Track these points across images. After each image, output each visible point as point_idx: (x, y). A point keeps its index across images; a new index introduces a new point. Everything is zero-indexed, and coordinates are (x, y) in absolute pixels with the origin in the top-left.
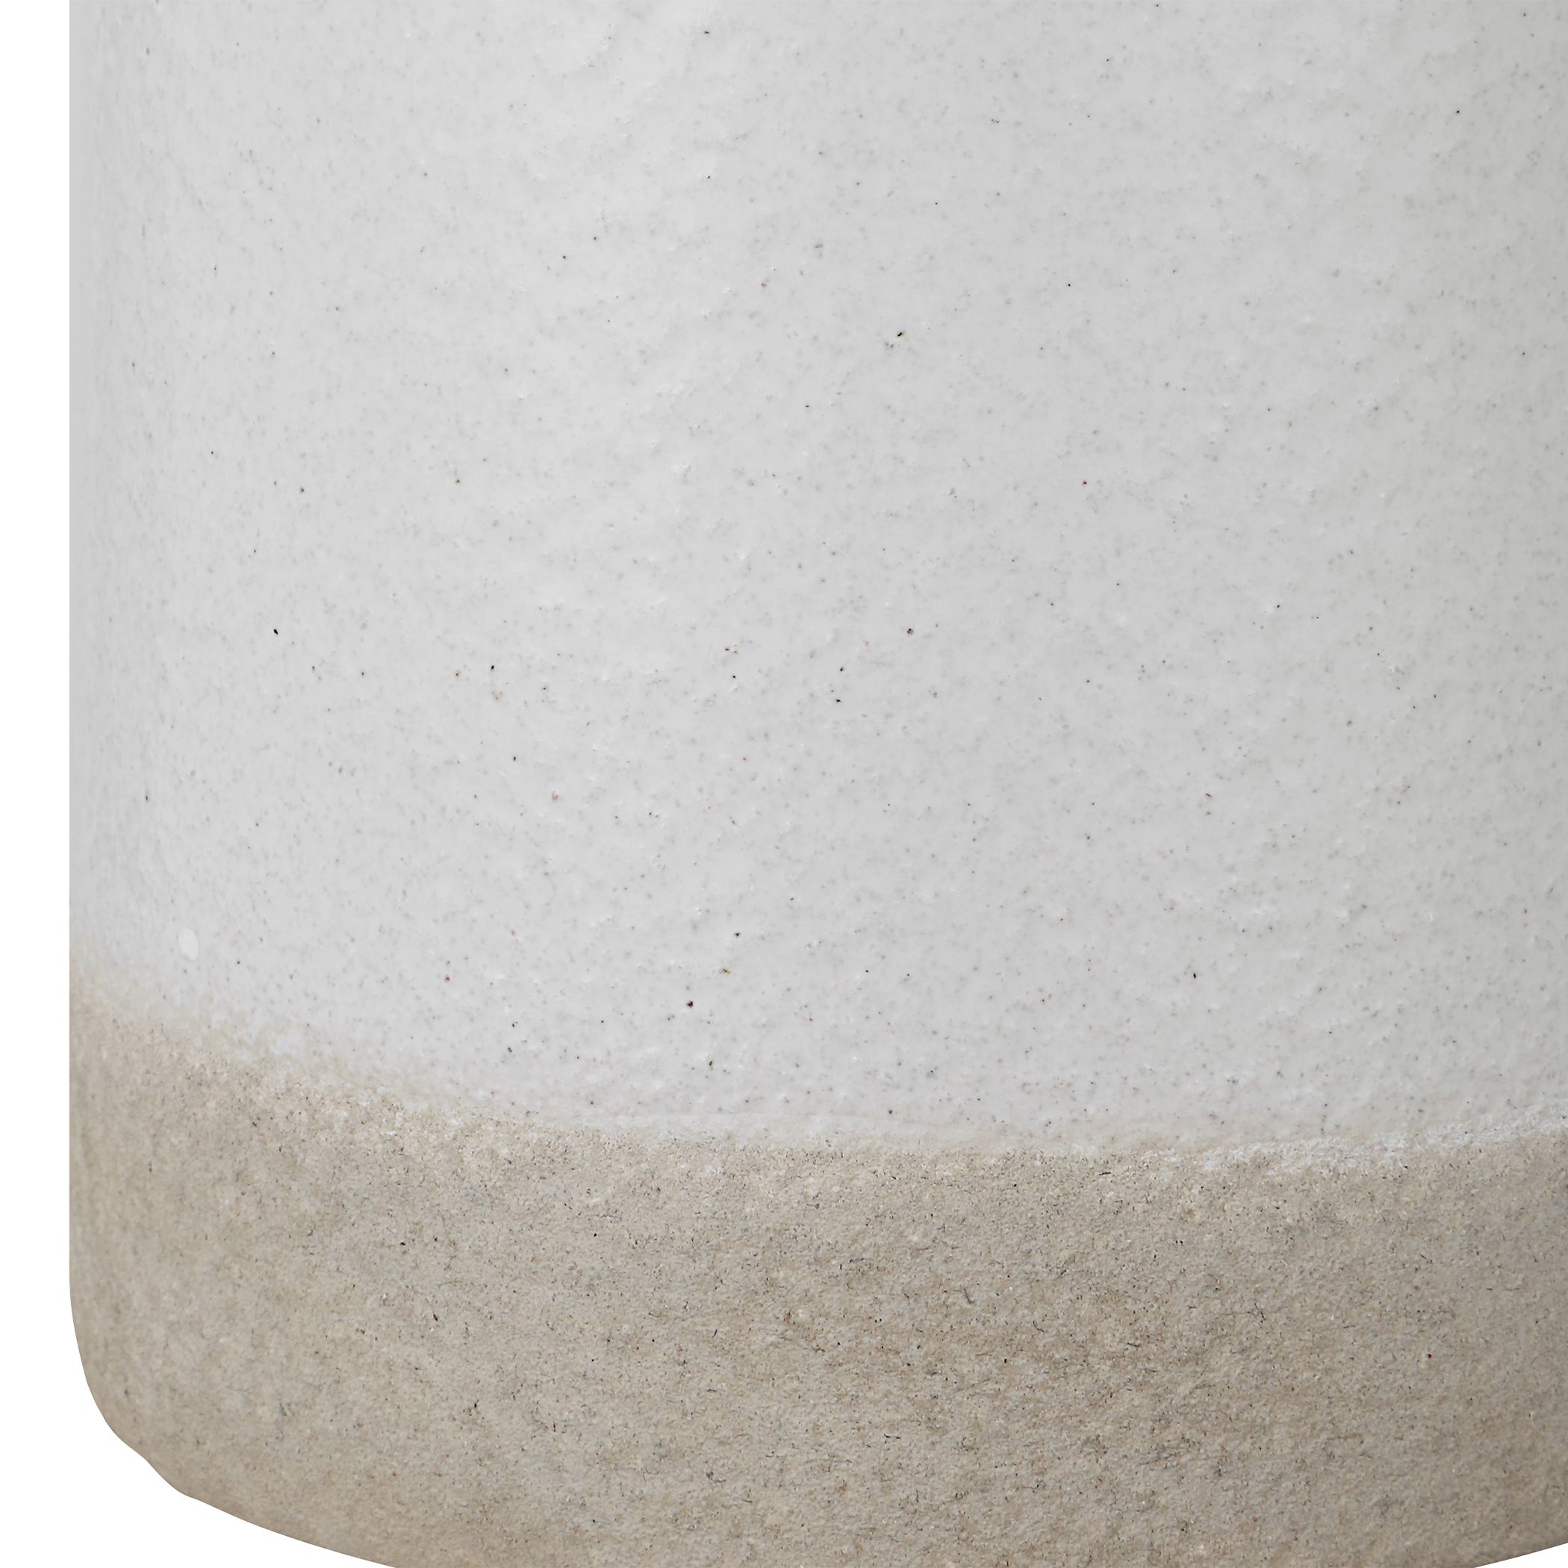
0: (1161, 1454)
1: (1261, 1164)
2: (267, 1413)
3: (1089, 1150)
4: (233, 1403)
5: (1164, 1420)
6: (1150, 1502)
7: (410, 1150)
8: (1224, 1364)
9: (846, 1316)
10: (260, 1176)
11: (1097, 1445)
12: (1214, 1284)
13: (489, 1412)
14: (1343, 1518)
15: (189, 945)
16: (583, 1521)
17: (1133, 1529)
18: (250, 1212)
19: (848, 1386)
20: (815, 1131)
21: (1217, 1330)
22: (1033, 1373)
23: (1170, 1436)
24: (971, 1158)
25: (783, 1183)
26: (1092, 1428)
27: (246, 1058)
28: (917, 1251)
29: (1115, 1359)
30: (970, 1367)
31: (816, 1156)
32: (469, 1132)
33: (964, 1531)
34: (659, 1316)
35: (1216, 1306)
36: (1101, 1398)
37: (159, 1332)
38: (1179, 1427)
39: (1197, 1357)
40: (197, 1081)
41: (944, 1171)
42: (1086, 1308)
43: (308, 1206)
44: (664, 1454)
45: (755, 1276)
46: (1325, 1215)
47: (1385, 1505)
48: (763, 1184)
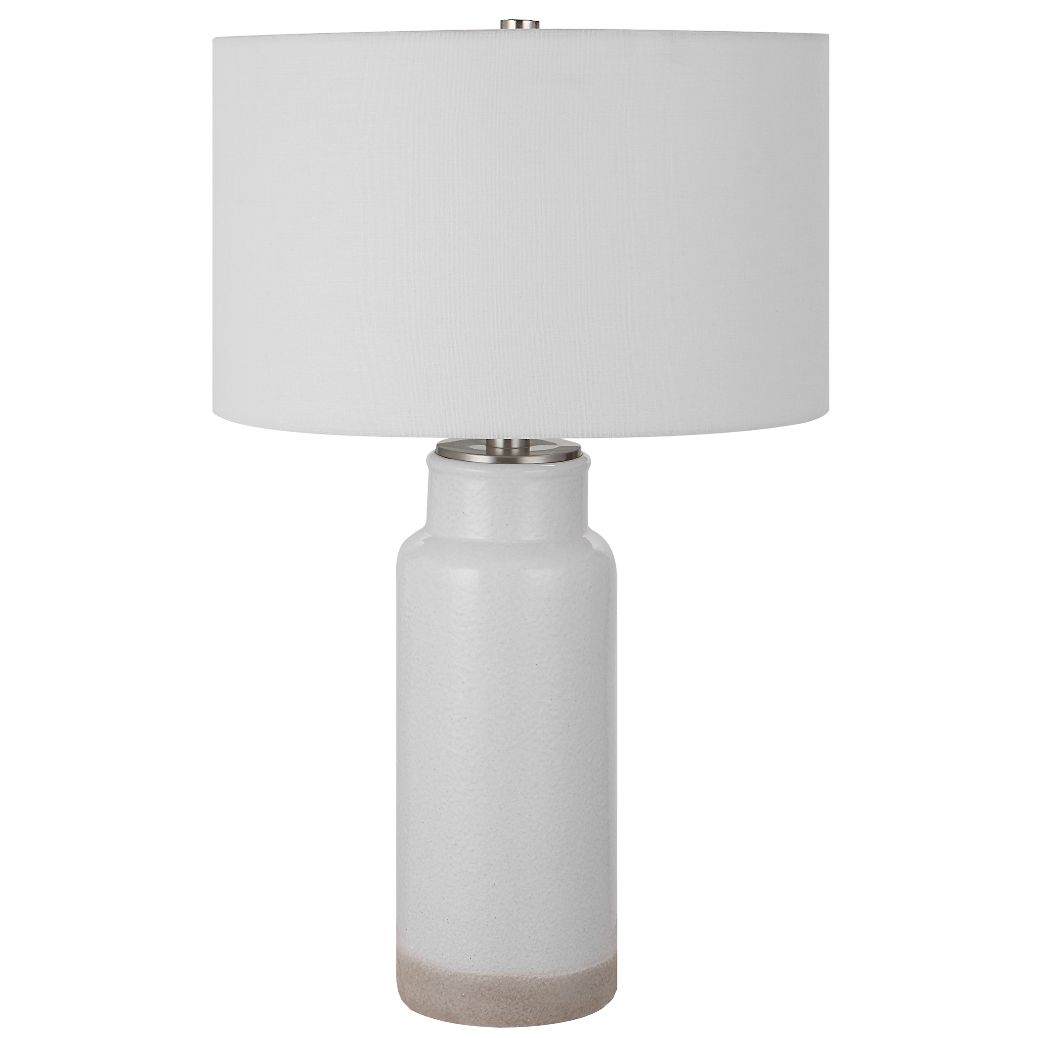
0: (524, 1010)
1: (536, 977)
2: (422, 1002)
3: (516, 976)
4: (418, 1001)
5: (525, 1006)
6: (523, 1015)
7: (439, 973)
8: (531, 999)
9: (488, 994)
10: (421, 975)
11: (517, 1009)
12: (530, 991)
13: (448, 1003)
14: (545, 1017)
15: (412, 947)
16: (459, 1016)
17: (521, 1018)
18: (419, 979)
19: (489, 1002)
20: (485, 973)
21: (530, 996)
22: (510, 1001)
23: (525, 1008)
24: (503, 977)
25: (481, 979)
26: (516, 1007)
27: (419, 961)
28: (496, 987)
29: (519, 999)
30: (502, 1000)
31: (485, 976)
32: (445, 972)
33: (502, 1018)
34: (467, 993)
35: (530, 993)
36: (517, 1003)
37: (409, 992)
38: (526, 1007)
39: (528, 999)
40: (413, 963)
41: (500, 978)
42: (516, 993)
43: (427, 979)
44: (468, 1009)
45: (478, 989)
46: (543, 983)
47: (550, 1016)
48: (479, 979)
